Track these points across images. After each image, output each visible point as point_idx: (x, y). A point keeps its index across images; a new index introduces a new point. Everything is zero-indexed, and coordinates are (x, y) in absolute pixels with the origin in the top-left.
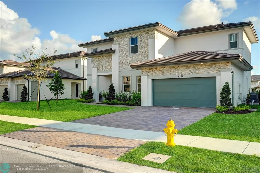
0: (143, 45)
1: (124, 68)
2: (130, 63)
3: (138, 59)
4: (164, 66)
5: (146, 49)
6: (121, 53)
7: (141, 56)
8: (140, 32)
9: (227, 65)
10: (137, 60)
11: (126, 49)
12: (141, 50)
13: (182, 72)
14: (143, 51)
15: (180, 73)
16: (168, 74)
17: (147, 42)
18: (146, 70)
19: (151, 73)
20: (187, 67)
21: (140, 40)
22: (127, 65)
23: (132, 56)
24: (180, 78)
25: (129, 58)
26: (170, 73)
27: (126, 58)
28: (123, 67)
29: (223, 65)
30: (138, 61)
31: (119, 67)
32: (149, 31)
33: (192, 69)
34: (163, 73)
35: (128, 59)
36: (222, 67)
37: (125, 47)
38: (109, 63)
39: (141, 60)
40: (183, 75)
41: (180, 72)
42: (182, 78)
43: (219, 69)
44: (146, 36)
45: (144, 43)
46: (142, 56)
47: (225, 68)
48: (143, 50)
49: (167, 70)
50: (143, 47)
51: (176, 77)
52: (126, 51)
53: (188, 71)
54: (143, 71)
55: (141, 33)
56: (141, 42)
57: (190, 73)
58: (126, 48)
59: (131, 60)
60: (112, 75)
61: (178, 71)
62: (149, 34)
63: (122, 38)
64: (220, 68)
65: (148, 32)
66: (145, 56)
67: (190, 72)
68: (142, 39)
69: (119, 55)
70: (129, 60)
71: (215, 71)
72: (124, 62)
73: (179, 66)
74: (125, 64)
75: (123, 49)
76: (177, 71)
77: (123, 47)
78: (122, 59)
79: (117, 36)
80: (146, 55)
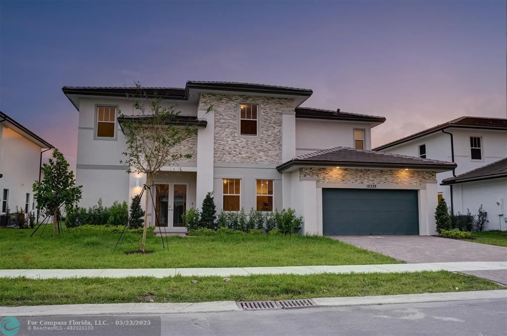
0: (270, 123)
1: (227, 161)
2: (240, 153)
3: (259, 148)
4: (346, 168)
5: (276, 131)
6: (218, 129)
7: (267, 142)
8: (265, 97)
9: (433, 175)
10: (256, 148)
11: (230, 124)
12: (266, 131)
13: (374, 179)
14: (270, 133)
15: (371, 181)
16: (353, 180)
17: (277, 118)
18: (314, 171)
19: (322, 176)
20: (381, 173)
21: (264, 112)
22: (235, 156)
23: (245, 140)
24: (372, 188)
25: (240, 143)
26: (356, 179)
27: (233, 142)
28: (223, 159)
29: (428, 174)
30: (260, 150)
31: (214, 157)
32: (284, 100)
33: (388, 176)
34: (343, 179)
35: (237, 145)
36: (427, 178)
37: (228, 120)
38: (182, 146)
39: (266, 149)
40: (376, 184)
41: (371, 179)
42: (374, 188)
43: (424, 180)
44: (276, 106)
45: (271, 119)
46: (269, 143)
47: (430, 179)
48: (270, 131)
49: (350, 175)
50: (270, 126)
51: (365, 187)
52: (232, 129)
53: (383, 179)
54: (305, 171)
55: (267, 101)
56: (265, 117)
57: (386, 182)
58: (231, 121)
59: (242, 146)
60: (195, 173)
61: (369, 177)
62: (282, 106)
63: (222, 101)
64: (425, 178)
65: (281, 101)
66: (274, 144)
67: (386, 180)
68: (268, 111)
69: (215, 133)
70: (240, 147)
71: (419, 182)
72: (227, 148)
73: (369, 170)
74: (230, 154)
75: (224, 123)
76: (366, 178)
77: (224, 119)
78: (222, 143)
79: (210, 94)
80: (276, 142)
